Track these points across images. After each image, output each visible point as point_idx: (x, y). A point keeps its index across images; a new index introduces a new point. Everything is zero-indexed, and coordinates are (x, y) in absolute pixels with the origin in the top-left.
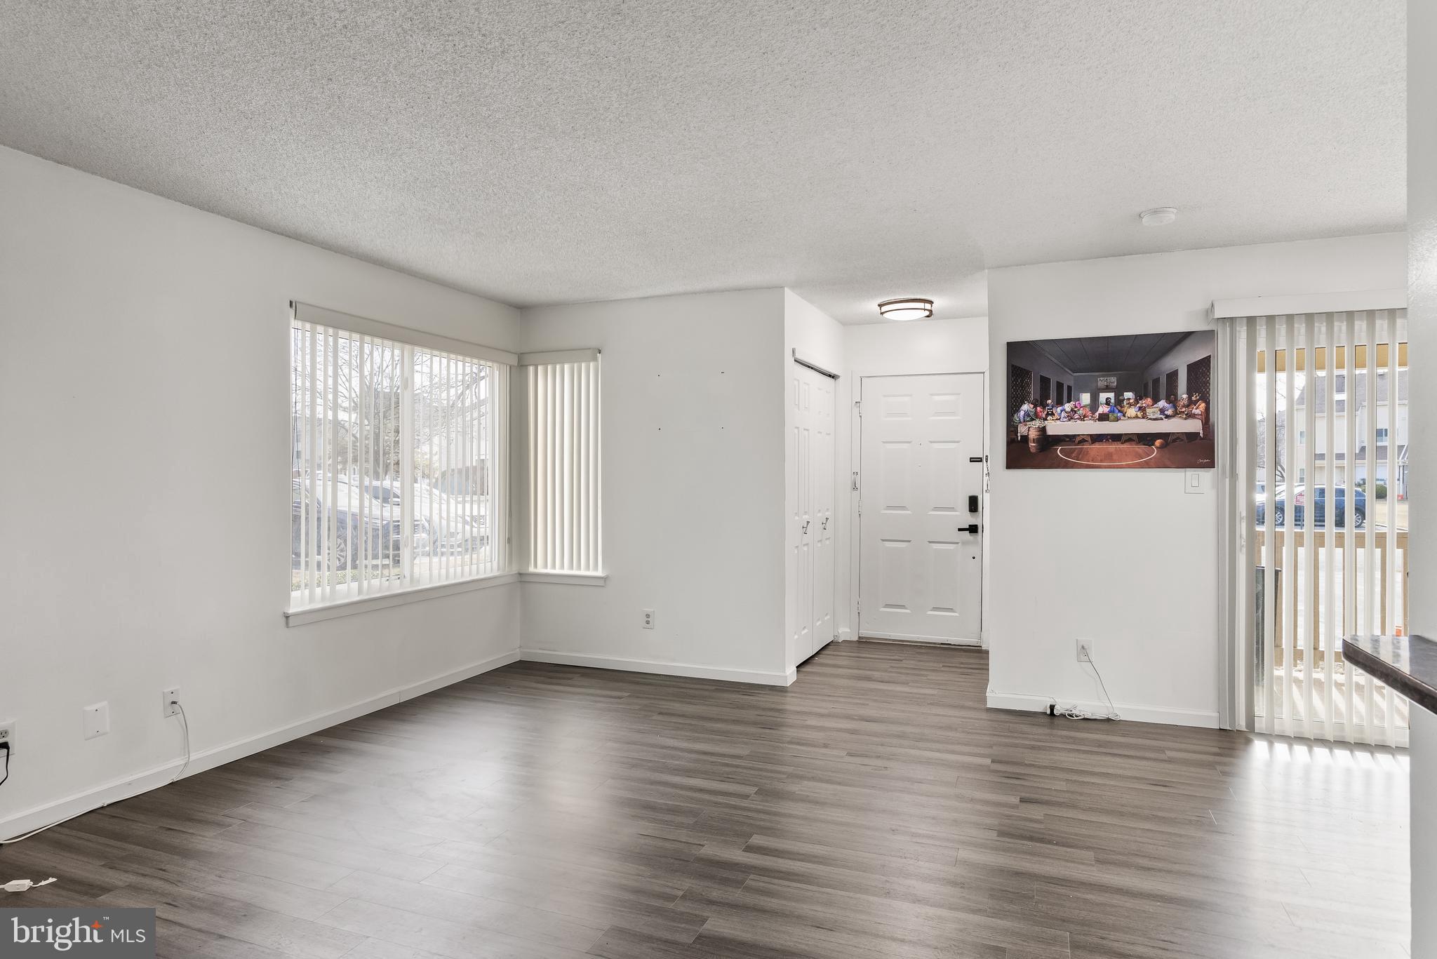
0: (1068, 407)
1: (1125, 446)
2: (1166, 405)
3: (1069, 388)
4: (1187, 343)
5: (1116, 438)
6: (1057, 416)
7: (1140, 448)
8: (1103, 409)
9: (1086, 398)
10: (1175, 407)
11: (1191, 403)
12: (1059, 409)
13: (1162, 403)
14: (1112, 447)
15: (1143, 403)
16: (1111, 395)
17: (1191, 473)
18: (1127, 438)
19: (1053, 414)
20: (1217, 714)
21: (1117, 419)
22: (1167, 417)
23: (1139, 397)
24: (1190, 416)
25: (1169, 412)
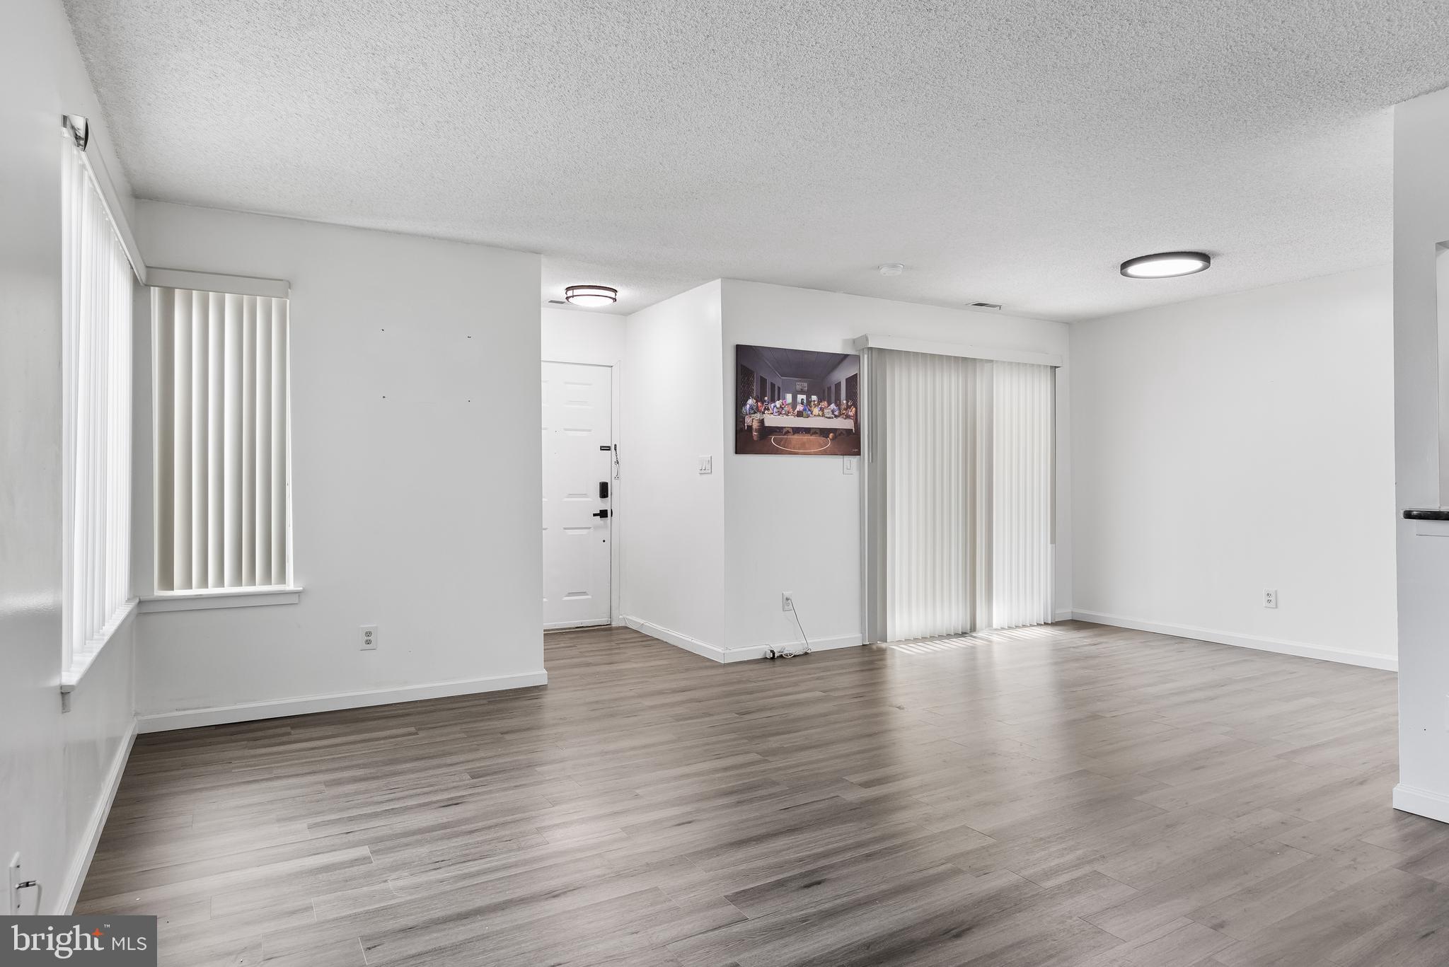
0: (778, 403)
1: (813, 437)
2: (835, 408)
3: (779, 388)
4: (846, 362)
5: (807, 431)
6: (771, 411)
7: (821, 439)
8: (799, 408)
9: (789, 397)
10: (840, 409)
11: (848, 407)
12: (773, 405)
13: (833, 406)
14: (806, 438)
15: (824, 404)
16: (804, 397)
17: (847, 458)
18: (814, 430)
19: (768, 409)
20: (860, 635)
21: (808, 416)
22: (836, 416)
23: (820, 401)
24: (848, 417)
25: (836, 413)
